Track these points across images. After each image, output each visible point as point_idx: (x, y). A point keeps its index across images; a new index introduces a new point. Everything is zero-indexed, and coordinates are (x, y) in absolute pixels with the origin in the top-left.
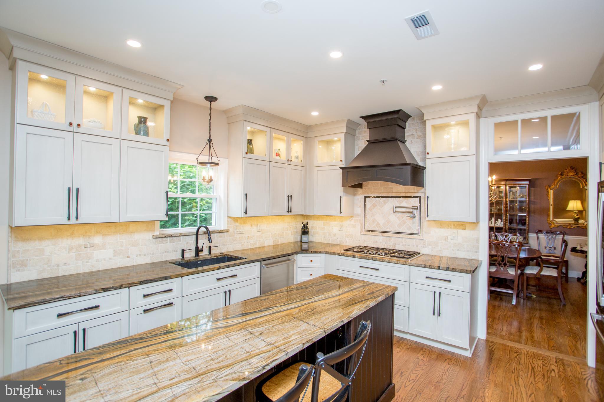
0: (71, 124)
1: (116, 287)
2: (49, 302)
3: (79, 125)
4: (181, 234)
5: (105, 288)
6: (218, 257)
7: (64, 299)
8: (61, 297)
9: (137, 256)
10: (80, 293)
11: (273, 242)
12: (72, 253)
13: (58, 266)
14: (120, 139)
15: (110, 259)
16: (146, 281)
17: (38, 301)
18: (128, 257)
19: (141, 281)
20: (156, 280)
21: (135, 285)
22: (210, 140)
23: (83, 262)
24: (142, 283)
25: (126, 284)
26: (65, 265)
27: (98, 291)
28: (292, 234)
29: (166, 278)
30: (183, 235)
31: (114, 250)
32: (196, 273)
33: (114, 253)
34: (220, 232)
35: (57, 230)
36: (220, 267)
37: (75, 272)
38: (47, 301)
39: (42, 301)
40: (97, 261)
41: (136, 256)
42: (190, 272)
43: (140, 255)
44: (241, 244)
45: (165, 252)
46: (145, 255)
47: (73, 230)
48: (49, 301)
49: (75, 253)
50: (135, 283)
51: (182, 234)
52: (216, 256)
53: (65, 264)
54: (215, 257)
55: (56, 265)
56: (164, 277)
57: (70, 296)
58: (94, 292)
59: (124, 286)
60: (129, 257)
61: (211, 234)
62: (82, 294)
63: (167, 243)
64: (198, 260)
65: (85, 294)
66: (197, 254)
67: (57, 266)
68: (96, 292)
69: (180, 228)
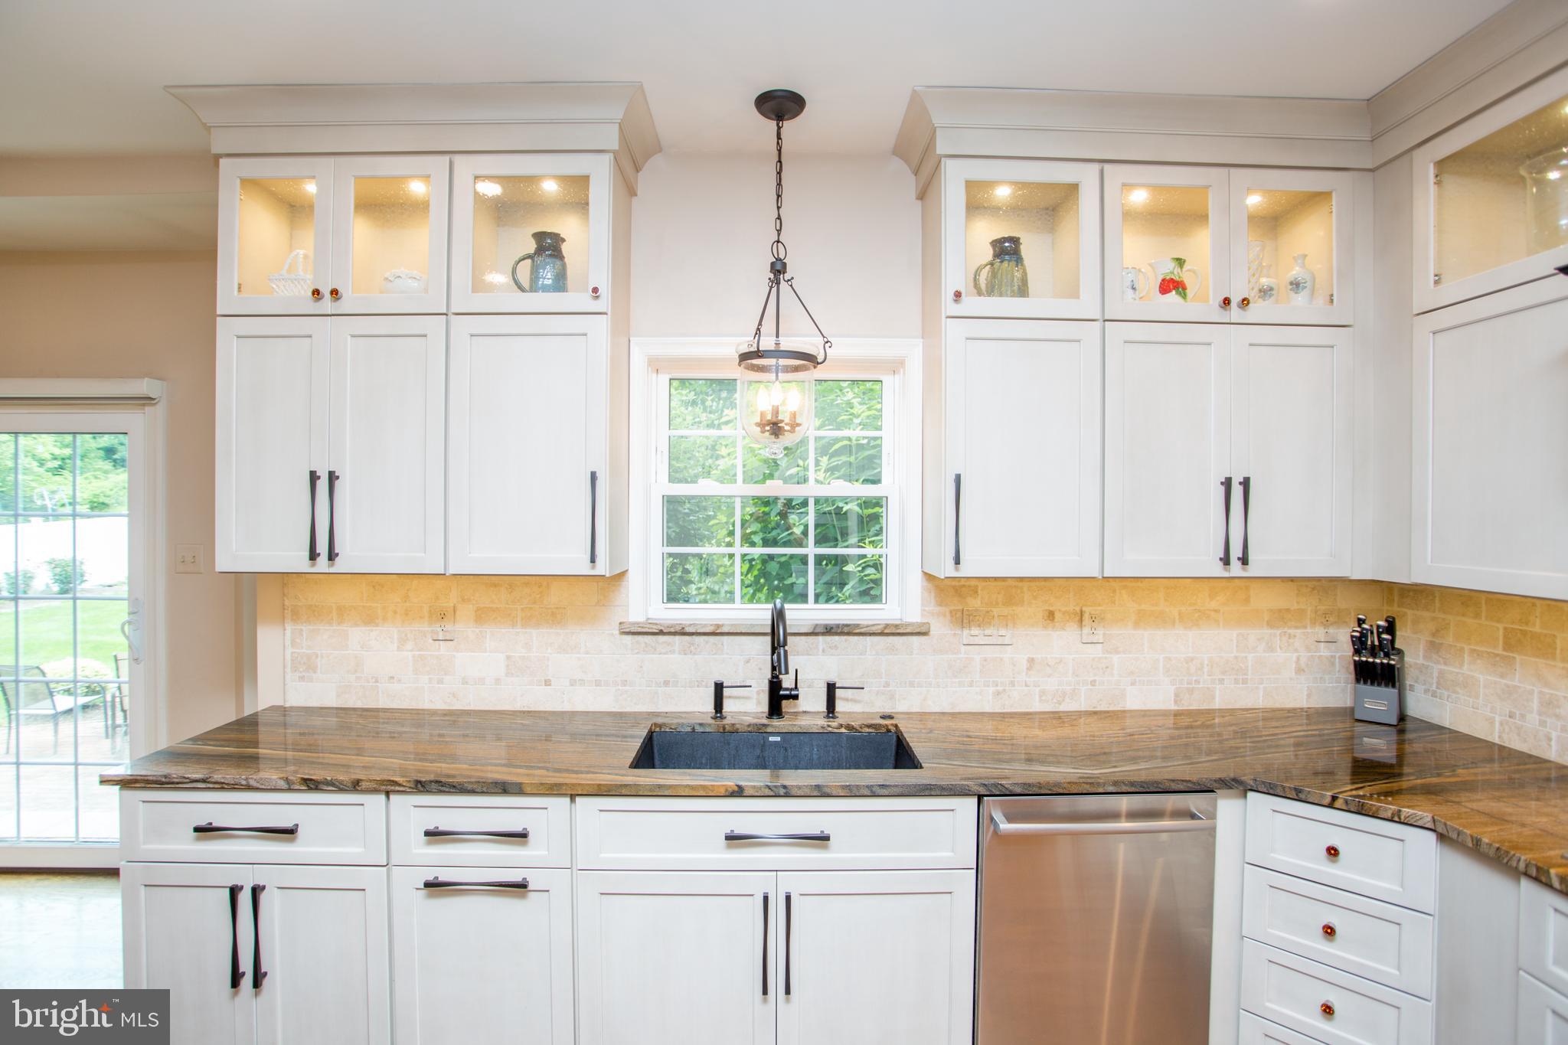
0: (316, 292)
1: (341, 782)
2: (177, 786)
3: (335, 293)
4: (718, 626)
5: (311, 780)
6: (857, 731)
7: (211, 786)
8: (204, 781)
9: (573, 683)
10: (246, 779)
11: (1176, 695)
12: (407, 651)
13: (377, 681)
14: (450, 314)
15: (498, 681)
16: (434, 786)
17: (154, 778)
18: (547, 683)
19: (418, 782)
20: (470, 787)
21: (397, 788)
22: (778, 269)
23: (430, 679)
24: (421, 787)
25: (371, 781)
26: (392, 681)
27: (294, 783)
28: (1299, 670)
29: (504, 788)
30: (725, 630)
31: (508, 657)
32: (624, 792)
33: (508, 666)
34: (882, 634)
35: (374, 587)
36: (739, 787)
37: (414, 705)
38: (173, 783)
39: (164, 780)
40: (465, 682)
41: (572, 685)
42: (599, 785)
43: (582, 682)
44: (991, 690)
45: (666, 683)
46: (598, 683)
47: (408, 590)
48: (178, 783)
49: (412, 651)
50: (400, 785)
51: (723, 625)
52: (849, 727)
53: (392, 678)
54: (843, 730)
55: (372, 678)
56: (496, 783)
57: (223, 781)
58: (282, 784)
59: (364, 785)
60: (550, 685)
61: (790, 639)
62: (252, 783)
63: (673, 652)
64: (769, 730)
65: (258, 785)
66: (775, 707)
67: (374, 680)
68: (286, 786)
69: (738, 604)
